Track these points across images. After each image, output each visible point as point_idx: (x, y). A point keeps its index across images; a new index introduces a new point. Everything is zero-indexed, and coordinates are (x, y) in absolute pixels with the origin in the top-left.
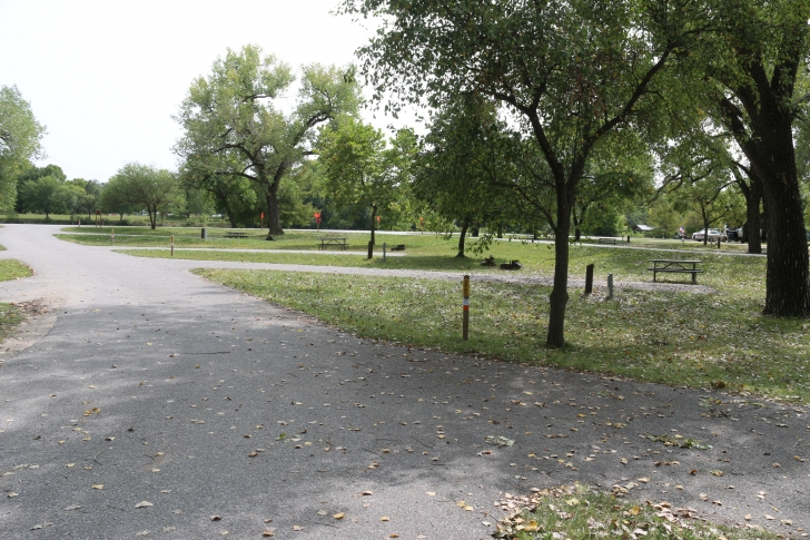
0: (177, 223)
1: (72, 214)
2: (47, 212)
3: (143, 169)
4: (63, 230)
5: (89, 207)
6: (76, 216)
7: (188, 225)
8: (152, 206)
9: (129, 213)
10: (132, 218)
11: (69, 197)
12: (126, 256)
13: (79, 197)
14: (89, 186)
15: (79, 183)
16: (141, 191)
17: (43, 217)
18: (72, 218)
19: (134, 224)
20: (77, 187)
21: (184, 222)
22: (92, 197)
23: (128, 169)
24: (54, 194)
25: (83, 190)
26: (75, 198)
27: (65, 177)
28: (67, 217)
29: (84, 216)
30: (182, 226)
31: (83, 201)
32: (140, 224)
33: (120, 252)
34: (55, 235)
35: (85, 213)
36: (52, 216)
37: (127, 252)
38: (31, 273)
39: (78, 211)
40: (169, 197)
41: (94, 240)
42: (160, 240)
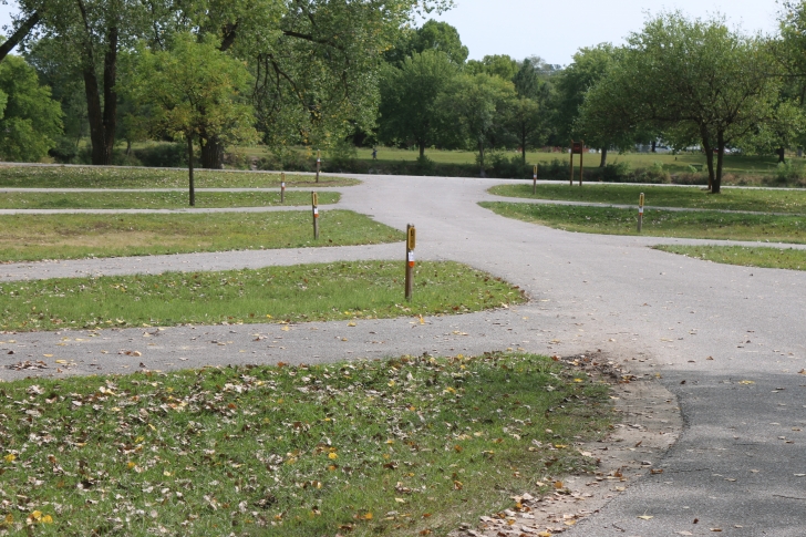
0: (752, 173)
1: (479, 147)
2: (422, 145)
3: (695, 32)
4: (492, 190)
5: (522, 131)
6: (490, 155)
7: (781, 181)
8: (712, 129)
9: (623, 147)
10: (631, 159)
11: (475, 105)
12: (695, 261)
13: (500, 105)
14: (525, 75)
15: (497, 66)
16: (687, 89)
17: (411, 155)
18: (480, 158)
19: (638, 176)
20: (496, 79)
21: (769, 173)
22: (531, 103)
23: (656, 32)
24: (440, 98)
25: (511, 86)
26: (491, 107)
27: (465, 52)
28: (468, 157)
29: (510, 155)
30: (766, 182)
31: (510, 115)
32: (653, 177)
33: (678, 251)
34: (485, 205)
35: (510, 147)
36: (435, 155)
37: (695, 252)
38: (521, 297)
39: (495, 141)
40: (760, 105)
41: (578, 219)
42: (747, 222)
